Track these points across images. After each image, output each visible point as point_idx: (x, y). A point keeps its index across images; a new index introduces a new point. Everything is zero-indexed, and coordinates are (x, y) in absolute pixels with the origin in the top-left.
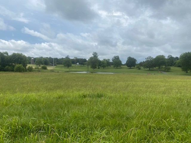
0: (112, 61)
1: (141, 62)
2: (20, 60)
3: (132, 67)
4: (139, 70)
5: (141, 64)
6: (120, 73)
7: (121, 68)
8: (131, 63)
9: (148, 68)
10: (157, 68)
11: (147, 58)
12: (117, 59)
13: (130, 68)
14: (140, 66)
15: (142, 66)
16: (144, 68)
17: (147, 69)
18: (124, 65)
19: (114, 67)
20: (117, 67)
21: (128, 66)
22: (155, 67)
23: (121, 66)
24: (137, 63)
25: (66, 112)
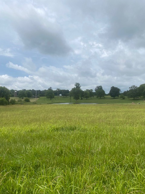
0: (95, 92)
1: (125, 92)
2: (3, 93)
3: (116, 97)
4: (124, 100)
5: (125, 93)
6: (103, 103)
7: (105, 98)
8: (115, 92)
9: (132, 97)
10: (141, 97)
11: (131, 87)
12: (100, 89)
13: (114, 98)
14: (124, 96)
15: (127, 96)
16: (128, 97)
17: (131, 99)
18: (107, 95)
19: (97, 97)
20: (101, 97)
21: (112, 96)
22: (140, 96)
23: (105, 96)
24: (121, 93)
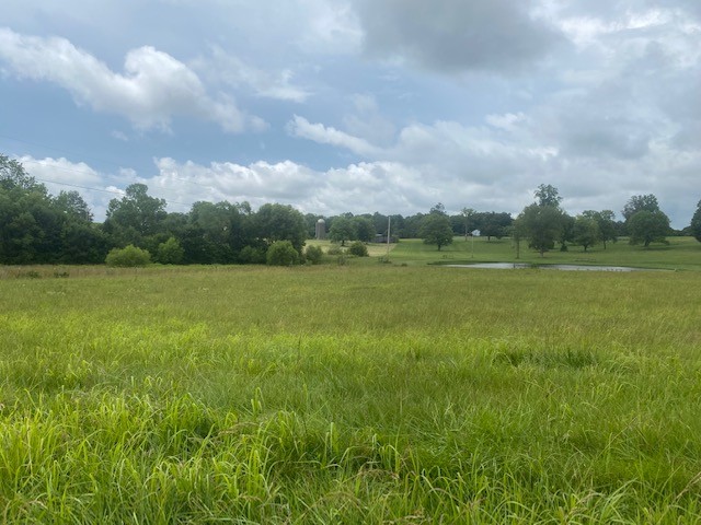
0: (624, 220)
2: (283, 226)
6: (660, 266)
7: (668, 247)
12: (646, 208)
18: (679, 234)
19: (634, 242)
20: (648, 241)
23: (667, 239)
25: (448, 410)
